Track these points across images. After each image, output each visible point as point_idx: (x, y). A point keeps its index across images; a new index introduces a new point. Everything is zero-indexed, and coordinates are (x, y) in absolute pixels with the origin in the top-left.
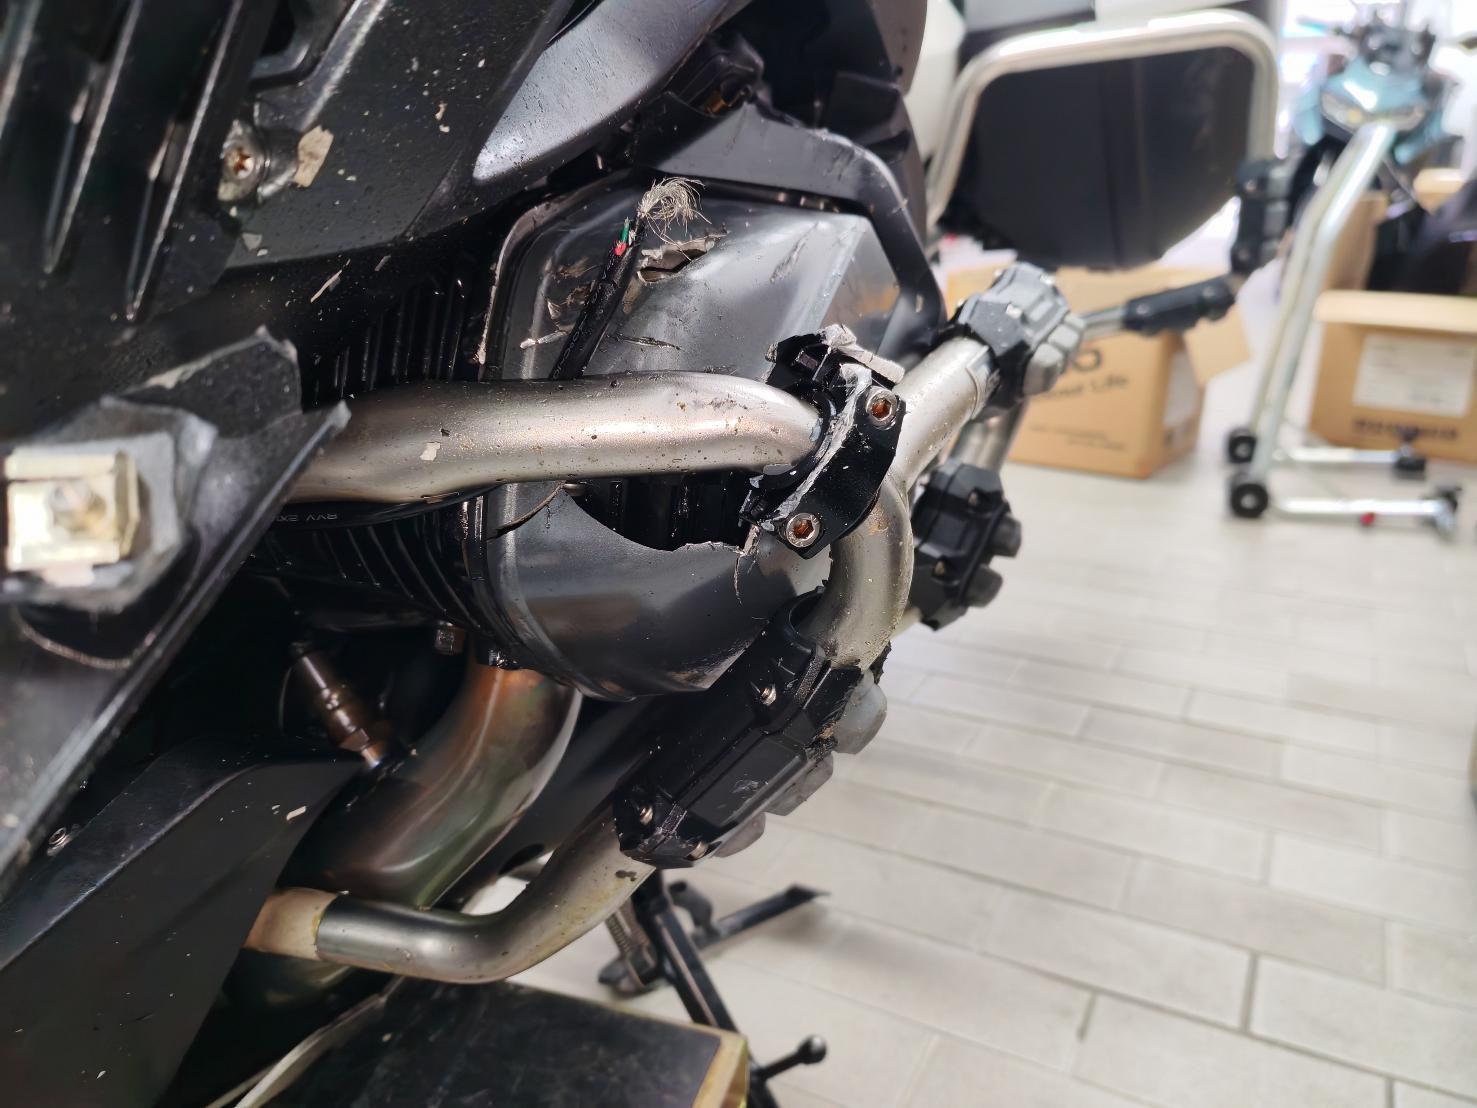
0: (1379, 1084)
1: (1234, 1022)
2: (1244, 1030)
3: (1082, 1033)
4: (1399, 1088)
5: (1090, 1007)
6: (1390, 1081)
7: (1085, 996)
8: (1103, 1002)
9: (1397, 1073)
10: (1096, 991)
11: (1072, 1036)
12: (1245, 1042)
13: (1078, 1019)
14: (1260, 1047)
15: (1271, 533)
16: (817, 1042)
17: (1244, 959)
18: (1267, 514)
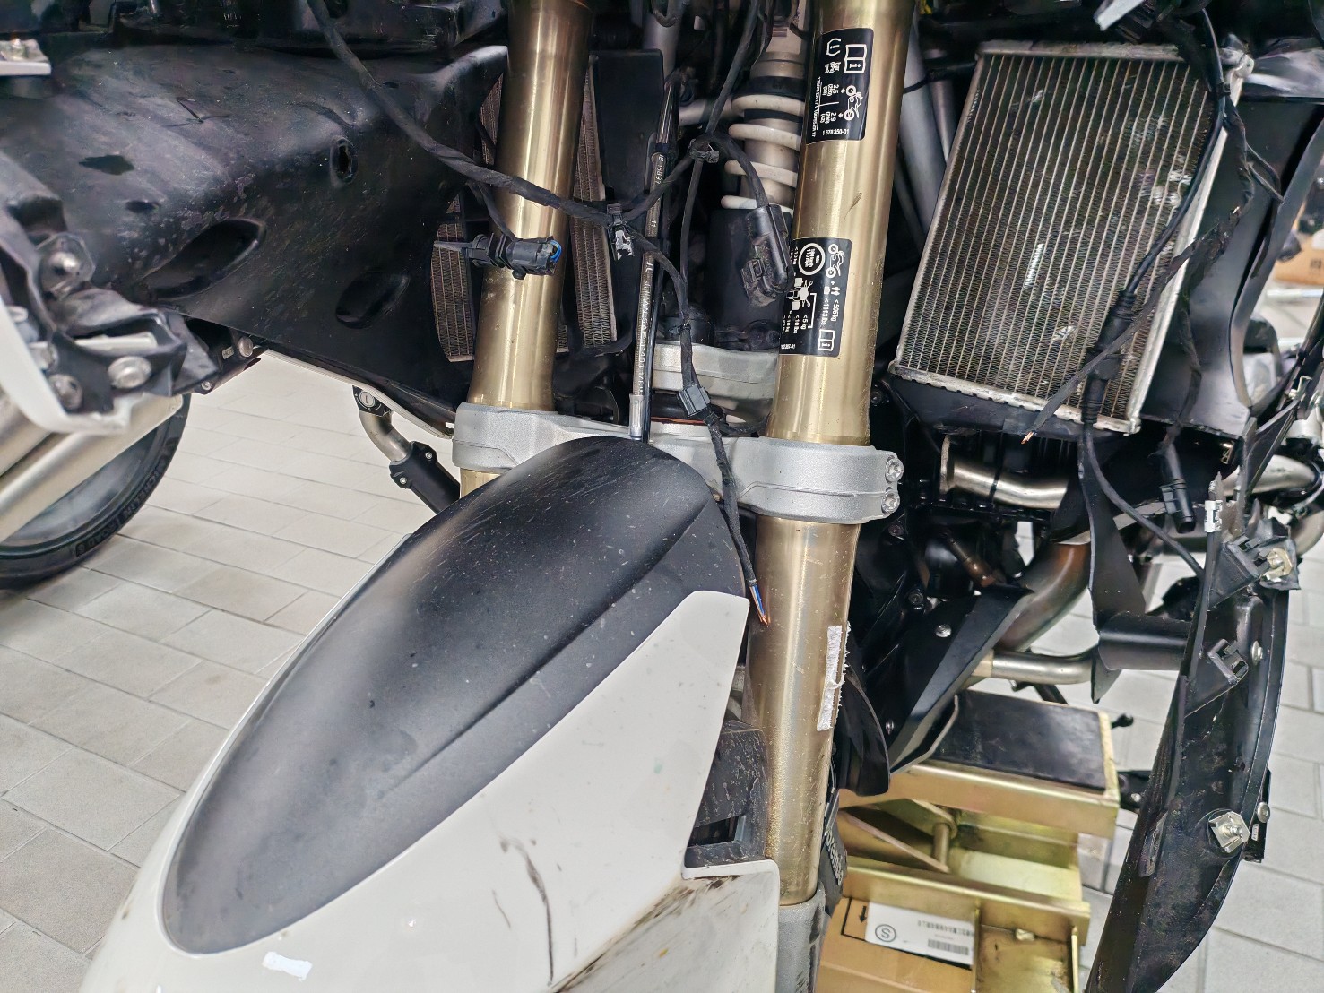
1: (1305, 705)
2: (1311, 709)
16: (1128, 716)
17: (1304, 670)
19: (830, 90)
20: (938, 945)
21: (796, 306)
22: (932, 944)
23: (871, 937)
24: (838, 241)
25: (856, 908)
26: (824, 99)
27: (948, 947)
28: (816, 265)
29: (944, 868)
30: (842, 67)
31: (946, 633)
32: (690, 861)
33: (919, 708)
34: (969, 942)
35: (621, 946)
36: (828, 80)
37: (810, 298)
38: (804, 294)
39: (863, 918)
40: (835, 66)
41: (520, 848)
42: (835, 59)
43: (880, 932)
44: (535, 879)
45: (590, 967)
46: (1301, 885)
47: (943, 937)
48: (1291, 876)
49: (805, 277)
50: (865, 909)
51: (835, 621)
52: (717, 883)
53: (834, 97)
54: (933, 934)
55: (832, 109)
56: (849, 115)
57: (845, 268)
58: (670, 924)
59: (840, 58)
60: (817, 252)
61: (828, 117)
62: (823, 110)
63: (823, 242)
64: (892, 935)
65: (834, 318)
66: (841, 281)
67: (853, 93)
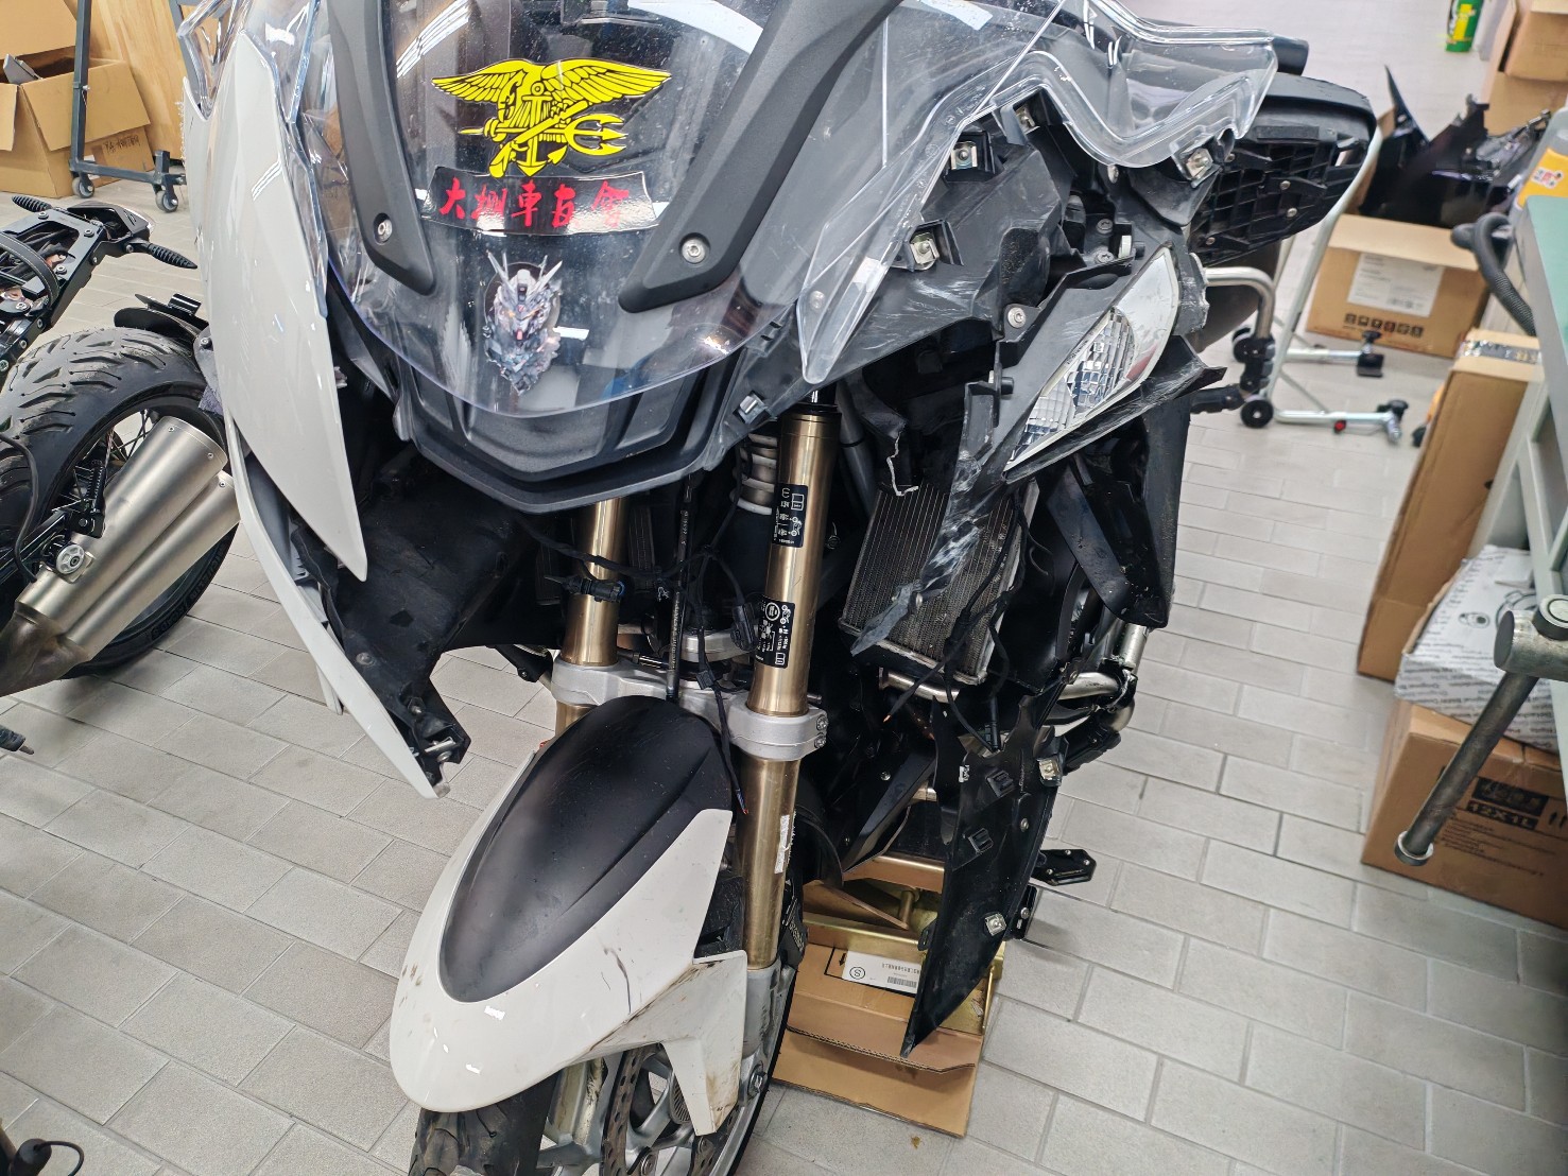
0: (1277, 814)
2: (1217, 792)
3: (1141, 796)
4: (1285, 816)
5: (1146, 782)
6: (1282, 813)
7: (1143, 778)
8: (1150, 779)
9: (1284, 810)
10: (1148, 775)
11: (1137, 797)
12: (1217, 797)
13: (1140, 790)
14: (1225, 799)
19: (784, 517)
20: (895, 981)
21: (764, 636)
22: (890, 980)
23: (846, 976)
24: (787, 604)
25: (838, 954)
26: (780, 521)
27: (901, 982)
28: (775, 616)
29: (904, 925)
30: (790, 505)
31: (888, 778)
32: (697, 954)
33: (866, 829)
34: (916, 978)
35: (661, 997)
36: (783, 511)
37: (771, 634)
38: (768, 631)
39: (842, 962)
40: (786, 504)
41: (613, 952)
42: (785, 500)
43: (853, 973)
44: (621, 966)
45: (648, 1006)
46: (1170, 933)
47: (901, 974)
48: (1164, 927)
49: (769, 621)
50: (844, 955)
51: (784, 812)
52: (711, 964)
53: (785, 522)
54: (892, 973)
55: (785, 528)
56: (794, 533)
57: (791, 619)
58: (687, 985)
59: (789, 500)
60: (776, 608)
61: (783, 532)
62: (780, 527)
63: (780, 604)
64: (862, 974)
65: (784, 647)
66: (789, 626)
67: (796, 521)
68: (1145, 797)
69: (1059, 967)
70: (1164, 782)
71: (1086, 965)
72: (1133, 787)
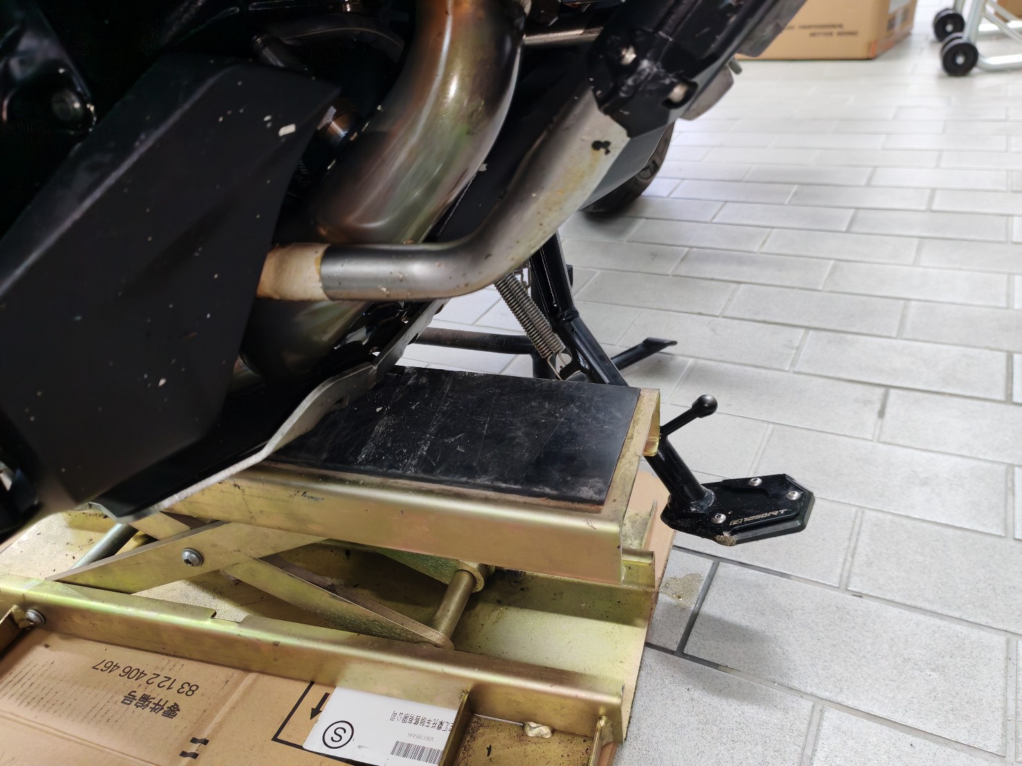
3: (881, 414)
5: (886, 396)
7: (880, 392)
8: (892, 391)
10: (888, 387)
11: (875, 416)
13: (877, 406)
15: (979, 82)
16: (709, 399)
18: (975, 70)
20: (406, 751)
22: (399, 748)
23: (313, 741)
25: (316, 693)
27: (420, 753)
29: (439, 637)
39: (316, 712)
43: (329, 734)
50: (326, 696)
64: (346, 737)
68: (888, 415)
69: (750, 710)
70: (917, 394)
71: (807, 705)
72: (867, 402)
